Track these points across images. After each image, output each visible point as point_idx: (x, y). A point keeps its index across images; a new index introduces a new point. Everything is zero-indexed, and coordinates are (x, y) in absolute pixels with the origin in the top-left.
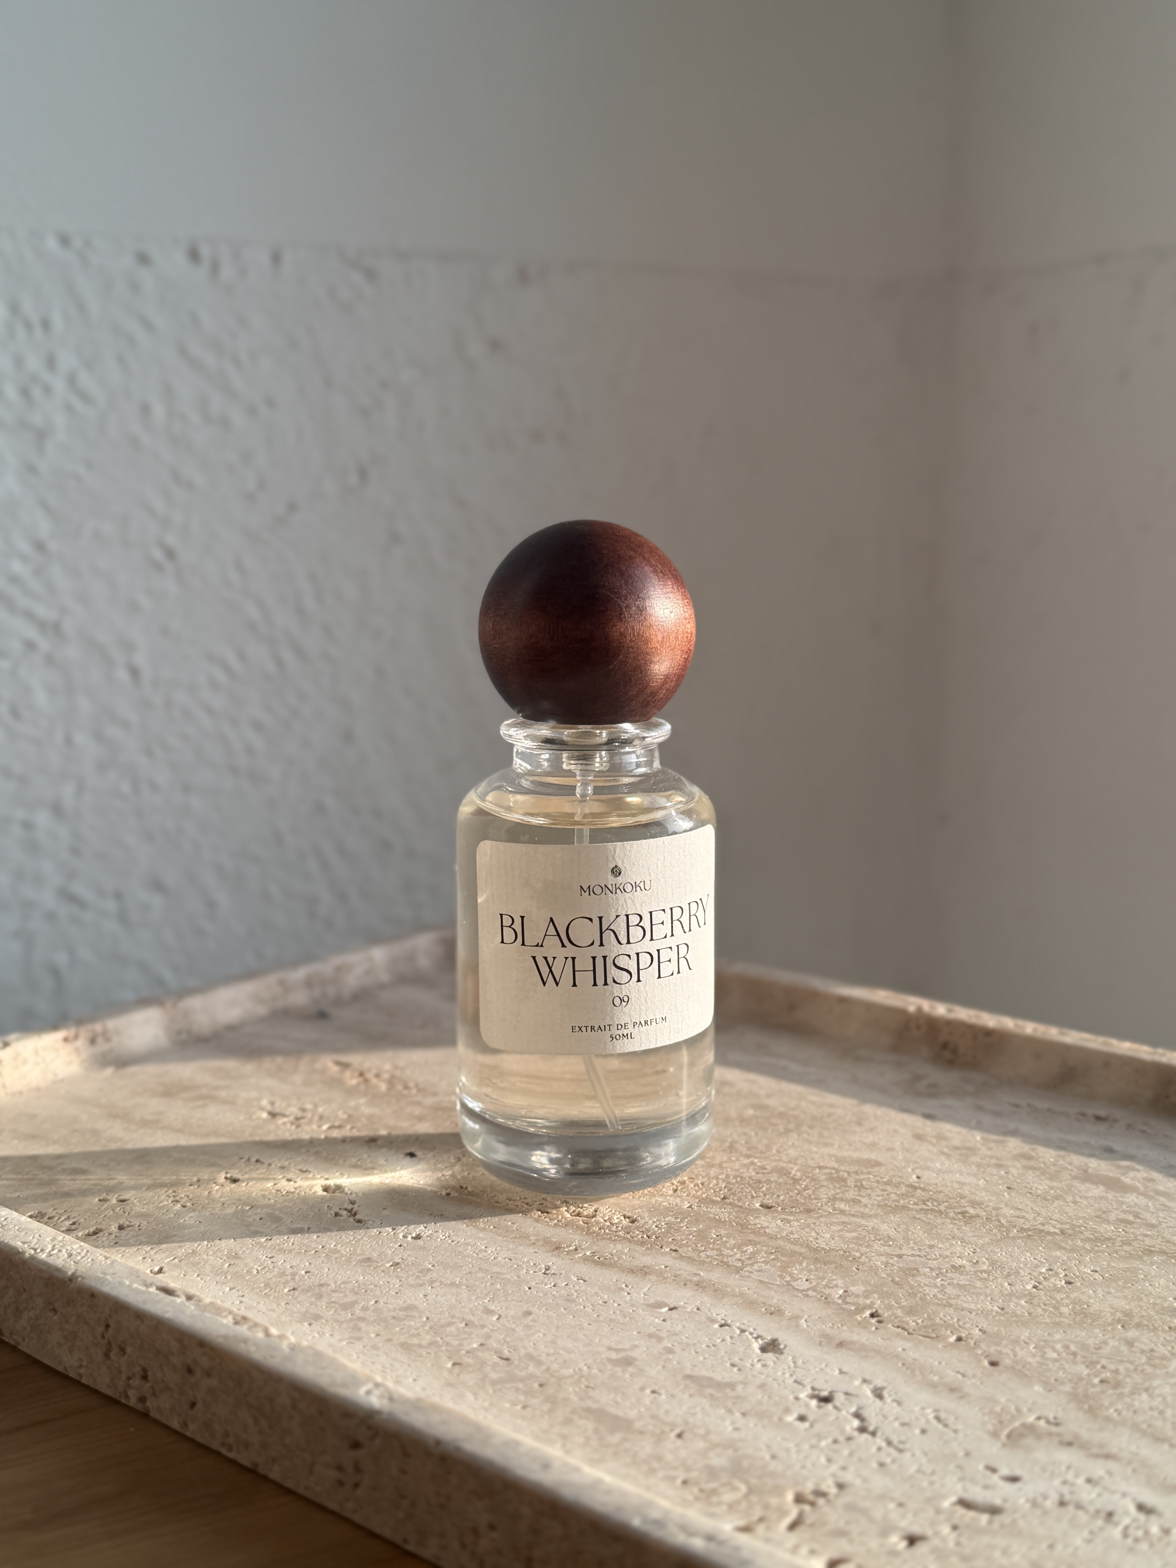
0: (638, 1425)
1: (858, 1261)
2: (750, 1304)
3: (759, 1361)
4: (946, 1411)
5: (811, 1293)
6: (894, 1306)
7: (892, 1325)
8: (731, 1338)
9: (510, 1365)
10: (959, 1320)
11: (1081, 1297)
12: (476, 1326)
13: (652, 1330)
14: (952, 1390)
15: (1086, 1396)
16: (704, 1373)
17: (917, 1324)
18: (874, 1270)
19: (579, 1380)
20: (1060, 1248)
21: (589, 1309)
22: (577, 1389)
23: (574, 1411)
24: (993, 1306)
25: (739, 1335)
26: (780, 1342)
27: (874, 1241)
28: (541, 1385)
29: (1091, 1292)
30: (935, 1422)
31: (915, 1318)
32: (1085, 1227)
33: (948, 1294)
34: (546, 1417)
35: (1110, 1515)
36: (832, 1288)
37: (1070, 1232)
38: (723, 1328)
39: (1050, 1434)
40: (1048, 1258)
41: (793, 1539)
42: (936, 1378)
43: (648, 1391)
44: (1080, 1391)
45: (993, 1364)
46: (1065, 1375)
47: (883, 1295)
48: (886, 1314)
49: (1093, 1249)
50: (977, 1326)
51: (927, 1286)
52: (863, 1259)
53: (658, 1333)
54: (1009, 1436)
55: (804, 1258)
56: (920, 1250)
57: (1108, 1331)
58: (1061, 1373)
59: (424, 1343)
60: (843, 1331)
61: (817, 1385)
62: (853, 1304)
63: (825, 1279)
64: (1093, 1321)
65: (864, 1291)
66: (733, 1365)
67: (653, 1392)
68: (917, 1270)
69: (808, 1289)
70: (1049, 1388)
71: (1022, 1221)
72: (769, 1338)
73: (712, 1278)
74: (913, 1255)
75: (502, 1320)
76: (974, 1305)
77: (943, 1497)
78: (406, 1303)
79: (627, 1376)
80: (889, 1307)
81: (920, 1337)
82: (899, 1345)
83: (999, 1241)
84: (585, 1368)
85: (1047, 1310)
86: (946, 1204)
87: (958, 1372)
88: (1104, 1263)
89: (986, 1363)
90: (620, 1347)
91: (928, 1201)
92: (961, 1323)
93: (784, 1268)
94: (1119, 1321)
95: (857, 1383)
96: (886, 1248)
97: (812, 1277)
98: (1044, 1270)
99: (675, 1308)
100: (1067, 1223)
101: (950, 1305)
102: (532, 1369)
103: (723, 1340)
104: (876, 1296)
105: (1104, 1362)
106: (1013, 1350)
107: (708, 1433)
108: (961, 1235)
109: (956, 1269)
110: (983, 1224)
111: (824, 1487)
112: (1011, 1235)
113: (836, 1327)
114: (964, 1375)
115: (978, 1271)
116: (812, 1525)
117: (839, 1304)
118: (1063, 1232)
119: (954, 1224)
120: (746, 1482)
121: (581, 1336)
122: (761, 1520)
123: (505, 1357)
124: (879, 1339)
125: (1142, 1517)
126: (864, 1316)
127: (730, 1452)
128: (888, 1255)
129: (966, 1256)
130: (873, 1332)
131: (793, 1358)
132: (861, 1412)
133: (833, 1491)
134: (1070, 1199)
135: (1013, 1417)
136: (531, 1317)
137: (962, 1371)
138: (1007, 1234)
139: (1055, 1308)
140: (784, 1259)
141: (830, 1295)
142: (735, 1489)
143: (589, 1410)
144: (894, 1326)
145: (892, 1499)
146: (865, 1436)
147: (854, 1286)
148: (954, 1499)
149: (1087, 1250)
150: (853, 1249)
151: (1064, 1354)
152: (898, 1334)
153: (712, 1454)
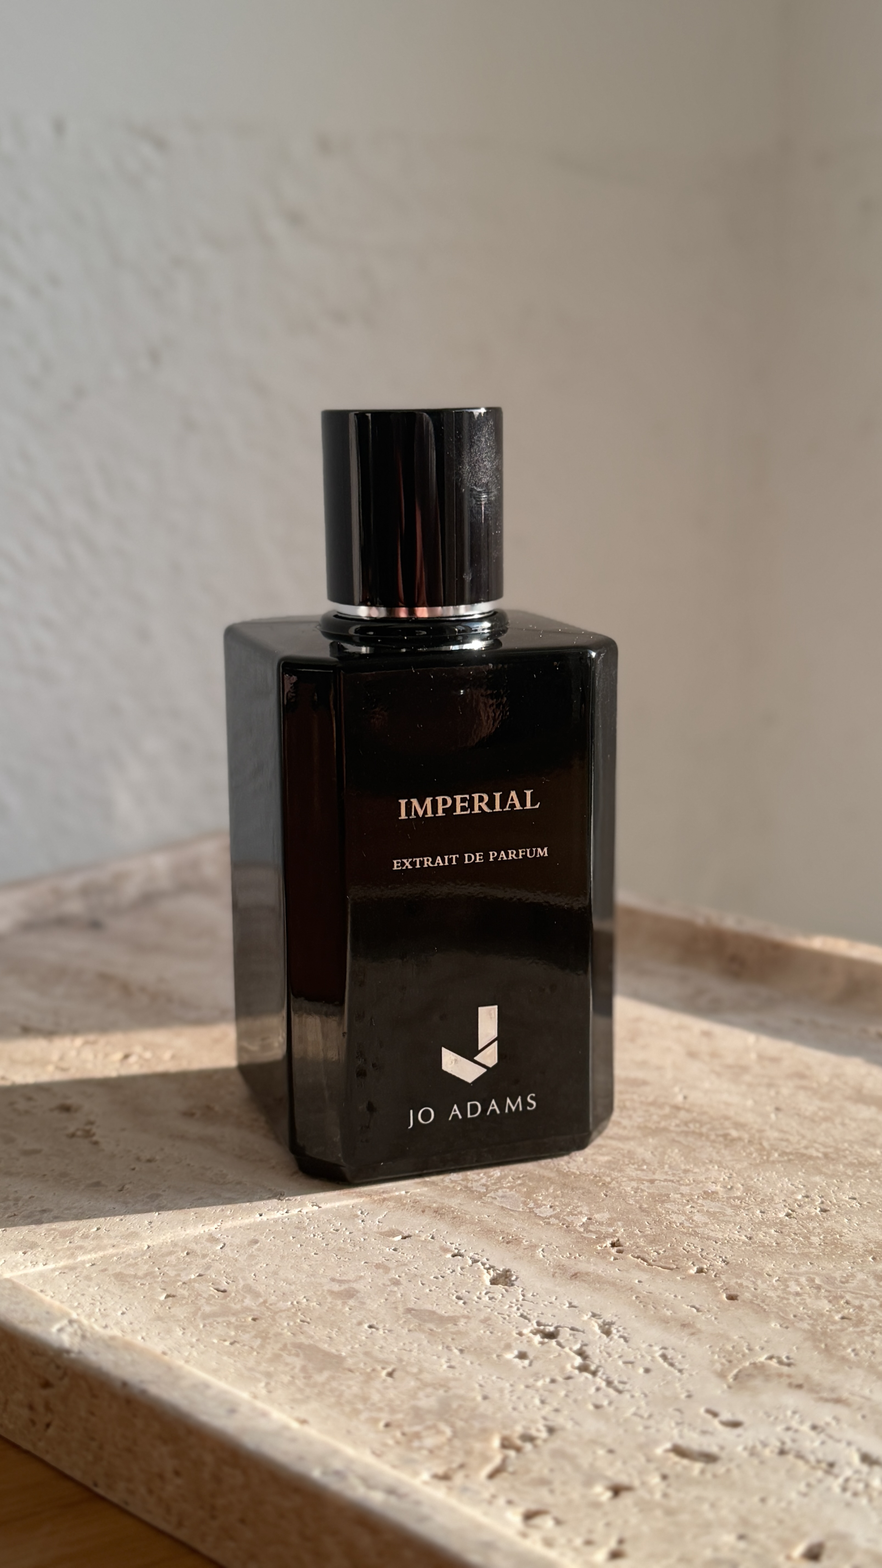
0: (350, 1362)
1: (607, 1187)
2: (488, 1232)
3: (486, 1294)
4: (673, 1349)
5: (553, 1221)
6: (637, 1234)
7: (632, 1256)
8: (462, 1268)
9: (225, 1298)
10: (702, 1250)
11: (835, 1226)
12: (199, 1255)
13: (381, 1259)
14: (684, 1326)
15: (824, 1333)
16: (428, 1307)
17: (659, 1254)
18: (623, 1196)
19: (295, 1314)
20: (821, 1173)
21: (318, 1238)
22: (291, 1324)
23: (284, 1347)
24: (740, 1235)
25: (471, 1266)
26: (513, 1273)
27: (628, 1165)
28: (254, 1320)
29: (846, 1220)
30: (661, 1360)
31: (657, 1248)
32: (850, 1152)
33: (696, 1222)
34: (255, 1353)
35: (831, 1465)
36: (576, 1215)
37: (834, 1156)
38: (456, 1257)
39: (780, 1375)
40: (806, 1184)
41: (492, 1487)
42: (669, 1313)
43: (366, 1326)
44: (818, 1328)
45: (731, 1298)
46: (805, 1311)
47: (628, 1223)
48: (628, 1244)
49: (854, 1175)
50: (720, 1257)
51: (676, 1213)
52: (614, 1184)
53: (386, 1263)
54: (736, 1377)
55: (552, 1183)
56: (674, 1175)
57: (858, 1264)
58: (801, 1309)
59: (140, 1273)
60: (581, 1261)
61: (543, 1321)
62: (595, 1232)
63: (570, 1205)
64: (843, 1252)
65: (609, 1219)
66: (459, 1298)
67: (370, 1327)
68: (668, 1196)
69: (551, 1216)
70: (786, 1324)
71: (784, 1144)
72: (501, 1269)
73: (453, 1205)
74: (665, 1180)
75: (225, 1248)
76: (721, 1234)
77: (656, 1443)
78: (129, 1231)
79: (347, 1309)
80: (631, 1236)
81: (660, 1268)
82: (635, 1277)
83: (758, 1165)
84: (305, 1300)
85: (797, 1240)
86: (709, 1126)
87: (693, 1307)
88: (864, 1190)
89: (724, 1296)
90: (344, 1278)
91: (691, 1122)
92: (704, 1254)
93: (528, 1195)
94: (870, 1252)
95: (585, 1318)
96: (639, 1172)
97: (557, 1203)
98: (800, 1197)
99: (409, 1236)
100: (830, 1147)
101: (696, 1234)
102: (248, 1302)
103: (454, 1271)
104: (620, 1223)
105: (848, 1297)
106: (754, 1283)
107: (421, 1371)
108: (719, 1159)
109: (707, 1195)
110: (744, 1148)
111: (533, 1432)
112: (771, 1159)
113: (573, 1257)
114: (698, 1310)
115: (730, 1198)
116: (514, 1473)
117: (580, 1233)
118: (826, 1155)
119: (714, 1147)
120: (452, 1426)
121: (305, 1266)
122: (462, 1466)
123: (222, 1289)
124: (617, 1270)
125: (865, 1468)
126: (604, 1245)
127: (441, 1392)
128: (640, 1180)
129: (720, 1181)
130: (611, 1263)
131: (522, 1291)
132: (585, 1348)
133: (544, 1434)
134: (838, 1120)
135: (744, 1355)
136: (256, 1247)
137: (697, 1306)
138: (768, 1158)
139: (806, 1238)
140: (531, 1184)
141: (572, 1222)
142: (439, 1432)
143: (299, 1346)
144: (634, 1257)
145: (602, 1445)
146: (586, 1374)
147: (598, 1212)
148: (668, 1445)
149: (849, 1176)
150: (604, 1174)
151: (808, 1288)
152: (638, 1265)
153: (421, 1394)
